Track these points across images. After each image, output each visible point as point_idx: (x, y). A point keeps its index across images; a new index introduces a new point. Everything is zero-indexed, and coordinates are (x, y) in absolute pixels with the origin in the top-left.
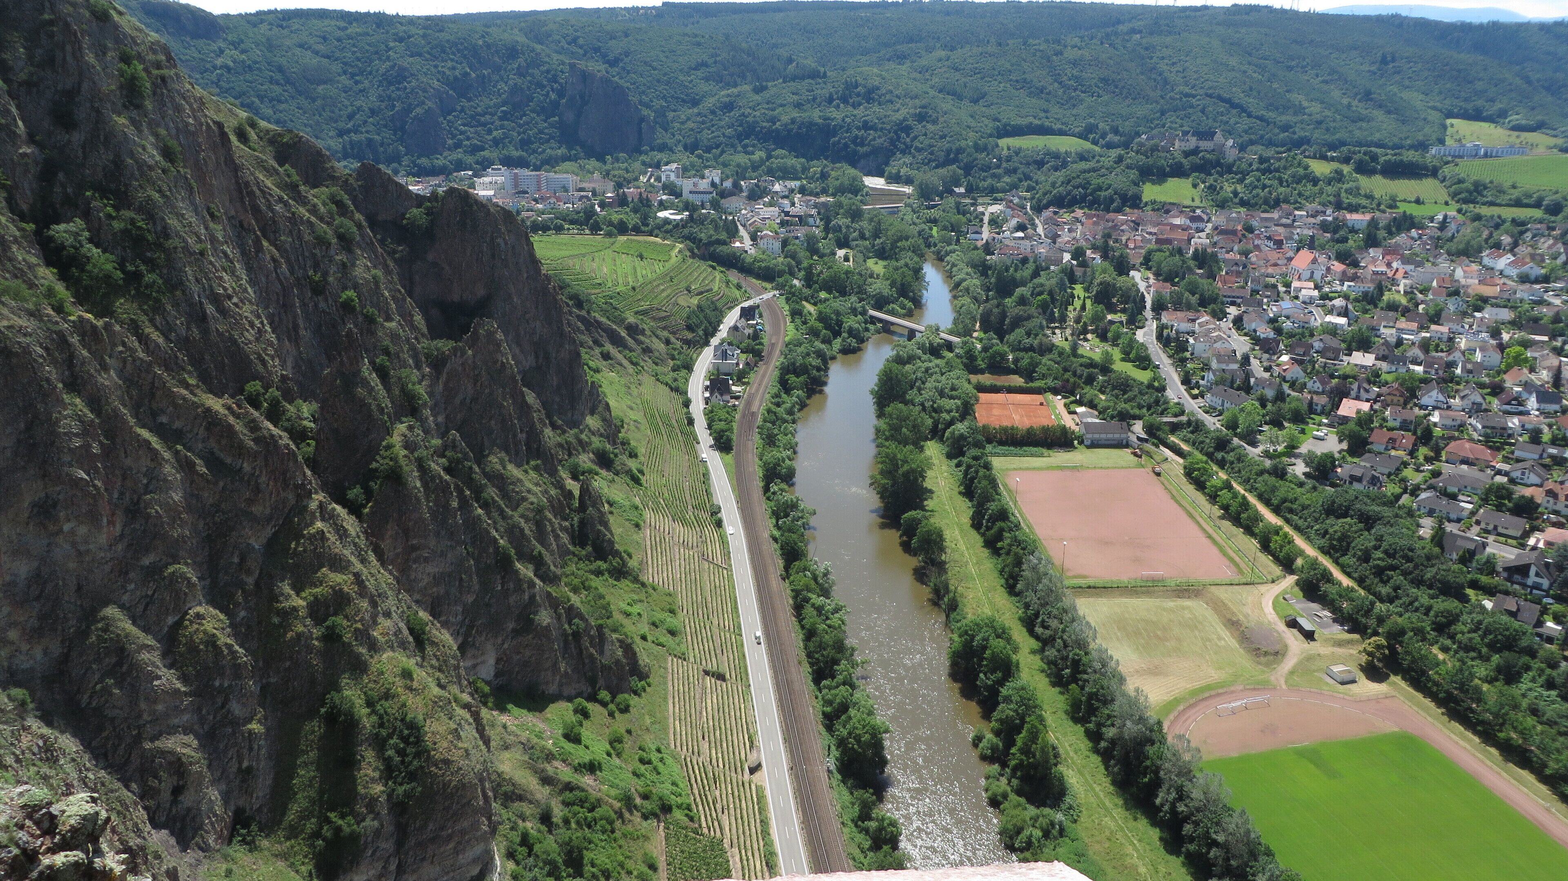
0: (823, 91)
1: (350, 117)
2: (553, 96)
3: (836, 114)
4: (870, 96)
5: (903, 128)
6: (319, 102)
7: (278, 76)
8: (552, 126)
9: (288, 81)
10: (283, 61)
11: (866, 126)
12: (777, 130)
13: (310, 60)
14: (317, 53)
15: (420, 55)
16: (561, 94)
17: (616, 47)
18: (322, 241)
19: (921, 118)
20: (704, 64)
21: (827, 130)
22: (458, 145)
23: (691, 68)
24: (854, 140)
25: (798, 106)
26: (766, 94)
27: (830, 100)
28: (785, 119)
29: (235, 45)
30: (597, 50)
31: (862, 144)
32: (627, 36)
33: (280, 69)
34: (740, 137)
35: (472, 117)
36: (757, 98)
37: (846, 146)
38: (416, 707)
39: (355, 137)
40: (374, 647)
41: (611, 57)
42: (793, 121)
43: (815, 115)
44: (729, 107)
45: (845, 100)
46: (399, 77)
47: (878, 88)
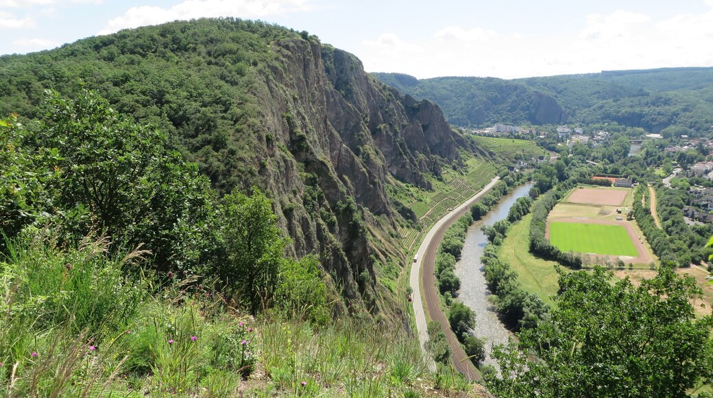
0: (644, 100)
1: (454, 111)
2: (528, 103)
3: (646, 110)
4: (667, 102)
5: (676, 114)
6: (445, 106)
7: (433, 97)
8: (526, 114)
9: (436, 99)
10: (436, 93)
11: (659, 114)
12: (619, 116)
13: (444, 92)
14: (448, 90)
15: (481, 89)
16: (531, 103)
17: (562, 86)
18: (383, 99)
19: (685, 110)
20: (599, 92)
21: (641, 116)
22: (489, 120)
23: (592, 94)
24: (652, 120)
25: (631, 107)
26: (619, 102)
27: (647, 104)
28: (623, 111)
29: (421, 88)
30: (554, 88)
31: (655, 121)
32: (568, 82)
33: (434, 95)
34: (603, 119)
35: (497, 111)
36: (614, 104)
37: (648, 122)
38: (370, 152)
39: (454, 117)
40: (366, 144)
41: (559, 90)
42: (626, 112)
43: (637, 110)
44: (601, 107)
45: (653, 104)
46: (473, 96)
47: (671, 99)
